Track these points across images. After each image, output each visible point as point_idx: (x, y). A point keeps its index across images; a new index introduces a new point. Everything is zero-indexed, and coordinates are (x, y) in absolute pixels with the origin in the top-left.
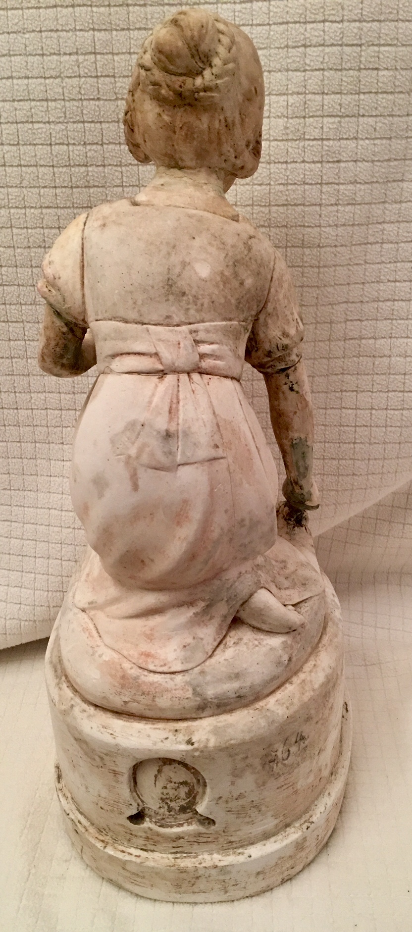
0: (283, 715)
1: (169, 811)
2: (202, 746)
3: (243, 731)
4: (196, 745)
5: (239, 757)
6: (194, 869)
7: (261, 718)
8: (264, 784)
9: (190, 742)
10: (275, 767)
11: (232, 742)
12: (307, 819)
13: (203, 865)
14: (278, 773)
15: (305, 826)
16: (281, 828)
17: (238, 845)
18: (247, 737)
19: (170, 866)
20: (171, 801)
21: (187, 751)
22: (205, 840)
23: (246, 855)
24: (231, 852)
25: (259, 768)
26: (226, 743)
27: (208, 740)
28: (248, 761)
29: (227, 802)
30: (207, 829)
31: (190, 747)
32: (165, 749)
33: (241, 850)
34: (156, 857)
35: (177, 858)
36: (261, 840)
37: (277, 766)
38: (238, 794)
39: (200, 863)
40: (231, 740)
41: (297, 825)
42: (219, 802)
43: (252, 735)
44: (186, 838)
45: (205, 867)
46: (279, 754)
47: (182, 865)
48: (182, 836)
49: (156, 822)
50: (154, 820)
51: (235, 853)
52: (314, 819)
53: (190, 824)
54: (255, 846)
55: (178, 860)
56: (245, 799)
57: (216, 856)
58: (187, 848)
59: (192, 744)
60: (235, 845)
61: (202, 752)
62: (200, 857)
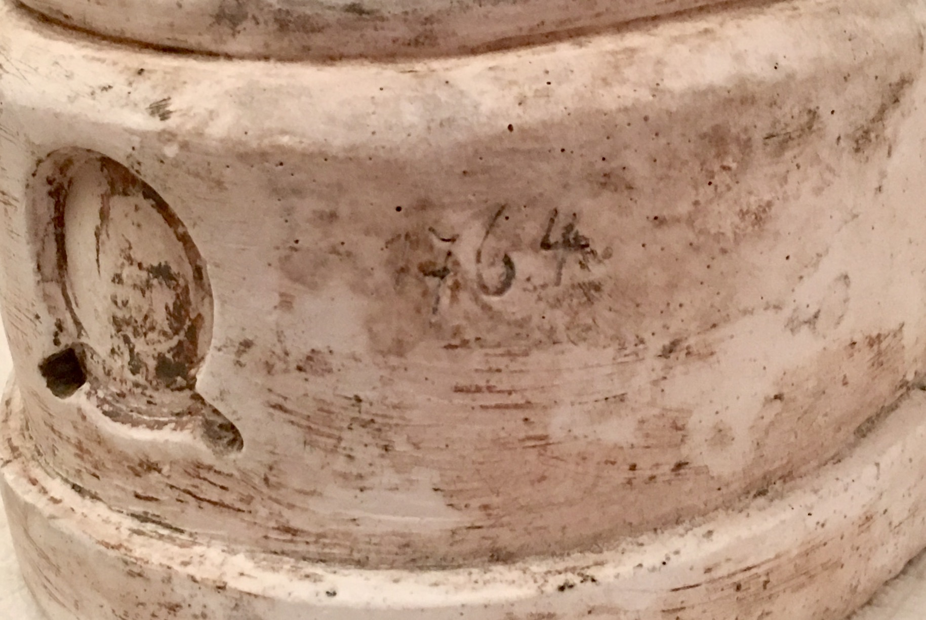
0: (493, 115)
1: (134, 372)
2: (189, 126)
3: (331, 119)
4: (172, 123)
5: (307, 207)
6: (162, 572)
7: (411, 100)
8: (400, 348)
9: (160, 110)
10: (445, 301)
11: (285, 140)
12: (582, 563)
13: (191, 570)
14: (456, 332)
15: (560, 580)
16: (475, 554)
17: (313, 549)
18: (339, 140)
19: (107, 545)
20: (136, 333)
21: (144, 135)
22: (214, 494)
23: (323, 587)
24: (288, 563)
25: (382, 276)
26: (260, 138)
27: (213, 115)
28: (338, 233)
29: (269, 368)
30: (219, 454)
31: (155, 124)
32: (92, 116)
33: (318, 570)
34: (93, 516)
35: (139, 533)
36: (392, 566)
37: (454, 298)
38: (306, 351)
39: (185, 564)
40: (284, 132)
41: (537, 567)
42: (244, 359)
43: (358, 137)
44: (166, 469)
45: (194, 580)
46: (464, 253)
47: (138, 552)
48: (154, 459)
49: (103, 401)
50: (101, 394)
51: (295, 570)
52: (605, 574)
53: (180, 426)
54: (367, 573)
55: (137, 539)
56: (330, 379)
57: (241, 561)
58: (167, 510)
59: (164, 117)
60: (301, 548)
61: (184, 146)
62: (198, 549)
